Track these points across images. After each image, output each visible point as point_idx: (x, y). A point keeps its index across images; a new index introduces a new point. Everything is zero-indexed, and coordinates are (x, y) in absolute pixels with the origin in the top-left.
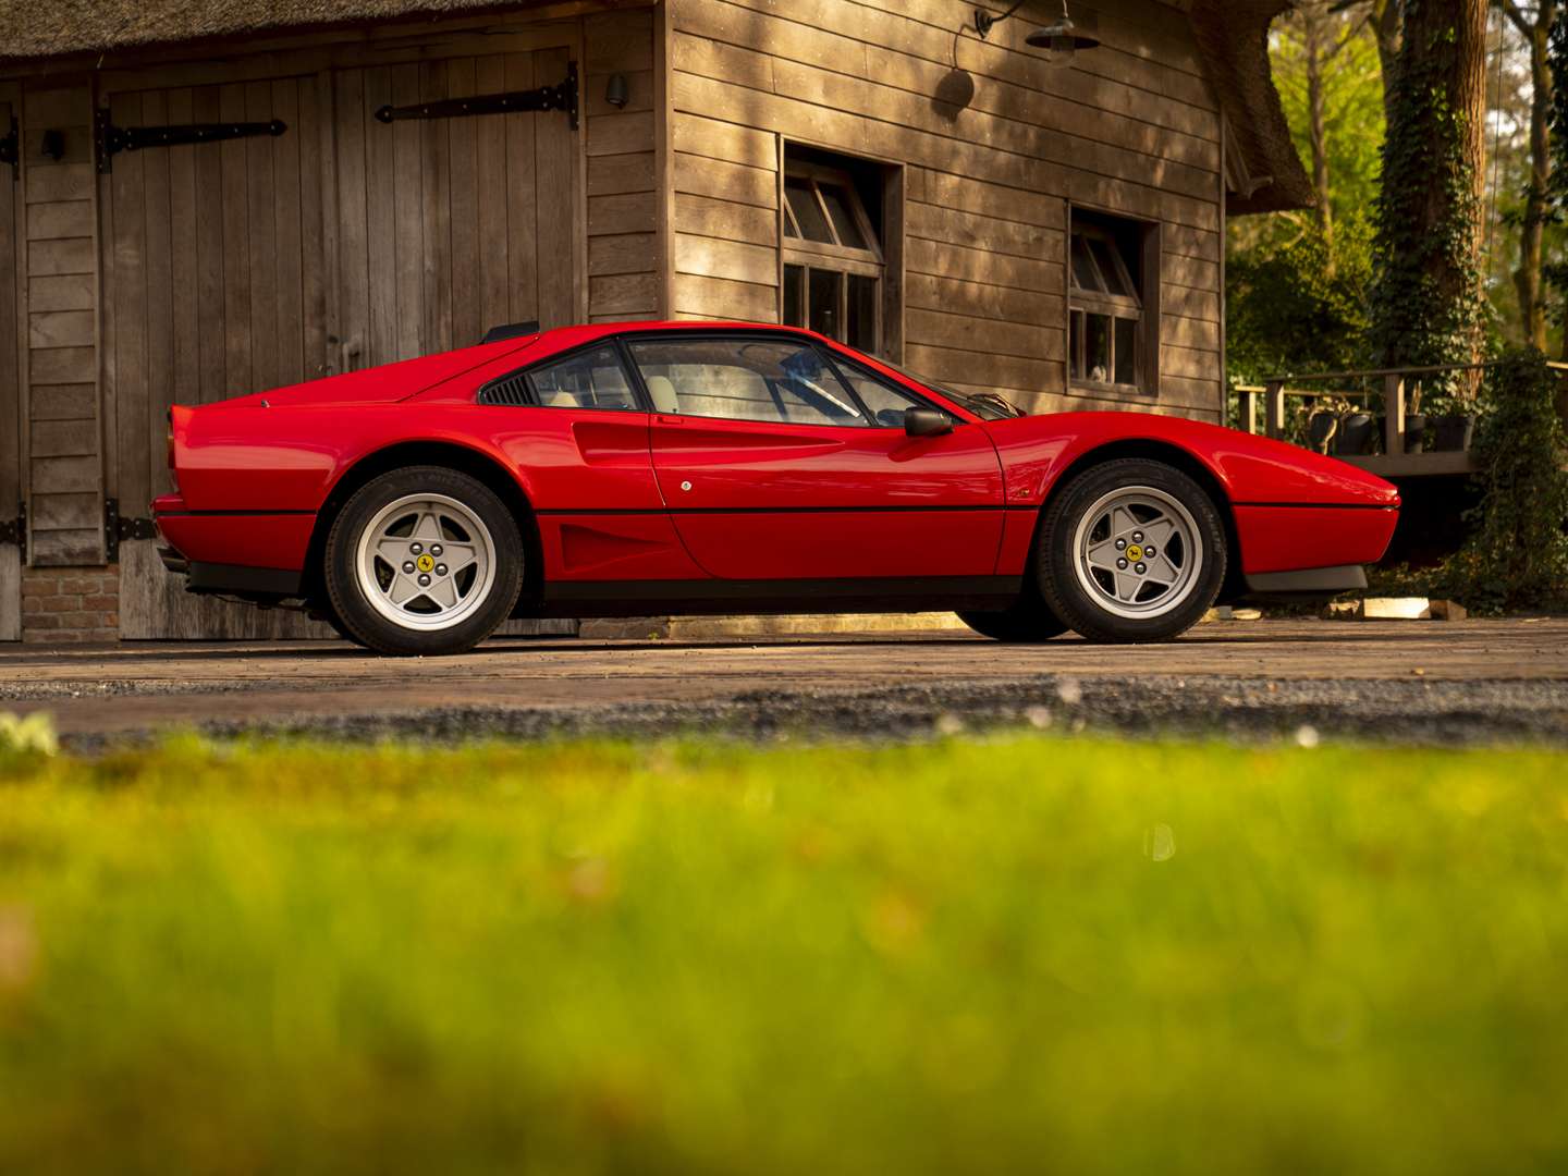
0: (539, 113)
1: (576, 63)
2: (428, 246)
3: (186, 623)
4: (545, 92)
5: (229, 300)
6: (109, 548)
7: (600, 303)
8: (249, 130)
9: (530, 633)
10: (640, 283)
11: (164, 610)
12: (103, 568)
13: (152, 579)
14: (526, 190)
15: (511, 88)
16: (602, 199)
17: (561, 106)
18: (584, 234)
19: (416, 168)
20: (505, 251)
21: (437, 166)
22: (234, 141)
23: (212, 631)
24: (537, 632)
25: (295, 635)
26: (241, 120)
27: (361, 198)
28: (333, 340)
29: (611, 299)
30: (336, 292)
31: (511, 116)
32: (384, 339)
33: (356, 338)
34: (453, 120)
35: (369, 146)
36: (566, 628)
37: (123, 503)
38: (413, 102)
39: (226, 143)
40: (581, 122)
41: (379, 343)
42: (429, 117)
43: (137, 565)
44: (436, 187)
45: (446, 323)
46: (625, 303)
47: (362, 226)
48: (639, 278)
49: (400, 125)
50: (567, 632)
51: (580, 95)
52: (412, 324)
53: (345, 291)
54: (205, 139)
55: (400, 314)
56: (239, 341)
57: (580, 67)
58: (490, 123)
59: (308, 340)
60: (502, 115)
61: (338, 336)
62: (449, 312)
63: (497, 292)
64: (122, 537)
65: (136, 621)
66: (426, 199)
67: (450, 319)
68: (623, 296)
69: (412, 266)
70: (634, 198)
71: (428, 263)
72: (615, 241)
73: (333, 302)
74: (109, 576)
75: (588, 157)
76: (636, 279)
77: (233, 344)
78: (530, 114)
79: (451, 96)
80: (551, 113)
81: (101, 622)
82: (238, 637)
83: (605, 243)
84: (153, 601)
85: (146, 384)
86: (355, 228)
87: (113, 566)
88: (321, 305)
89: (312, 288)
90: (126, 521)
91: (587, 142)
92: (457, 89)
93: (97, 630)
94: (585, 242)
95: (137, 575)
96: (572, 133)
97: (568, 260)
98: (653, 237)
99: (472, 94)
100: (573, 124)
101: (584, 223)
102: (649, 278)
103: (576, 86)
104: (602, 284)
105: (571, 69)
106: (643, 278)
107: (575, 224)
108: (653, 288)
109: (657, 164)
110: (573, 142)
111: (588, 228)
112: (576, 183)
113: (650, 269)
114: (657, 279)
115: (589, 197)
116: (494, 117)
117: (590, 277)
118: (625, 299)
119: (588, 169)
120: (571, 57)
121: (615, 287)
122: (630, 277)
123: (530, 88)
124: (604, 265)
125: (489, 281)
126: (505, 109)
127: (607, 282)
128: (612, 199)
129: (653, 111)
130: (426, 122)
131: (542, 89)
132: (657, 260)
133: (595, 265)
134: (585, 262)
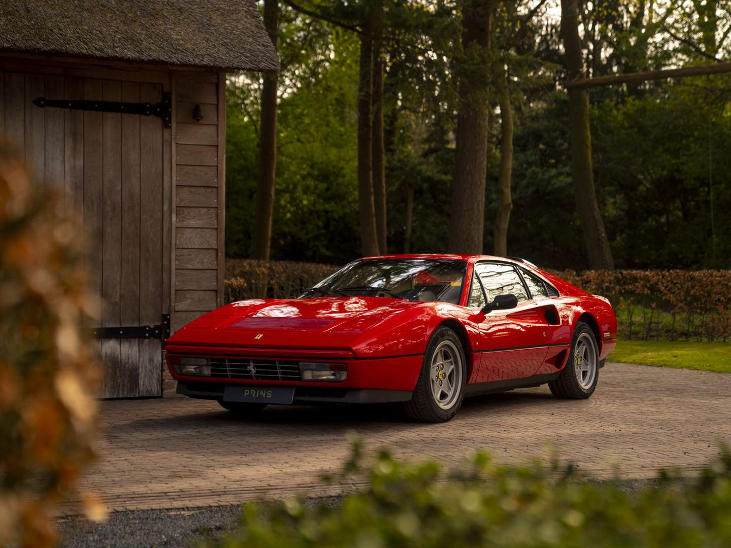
0: (142, 116)
1: (170, 93)
2: (68, 179)
4: (148, 106)
7: (182, 221)
9: (133, 396)
10: (206, 212)
14: (133, 155)
15: (126, 100)
16: (185, 167)
17: (158, 115)
18: (174, 183)
19: (61, 136)
20: (120, 188)
21: (74, 136)
24: (137, 395)
29: (189, 219)
31: (124, 115)
34: (86, 112)
35: (27, 118)
36: (156, 392)
38: (61, 98)
40: (174, 124)
42: (71, 108)
44: (75, 149)
46: (197, 222)
48: (206, 210)
49: (51, 110)
50: (156, 395)
51: (173, 110)
57: (173, 96)
58: (111, 117)
60: (119, 114)
63: (114, 209)
66: (68, 153)
68: (197, 218)
70: (204, 169)
72: (193, 189)
75: (177, 144)
76: (204, 211)
78: (137, 116)
79: (86, 98)
80: (150, 117)
83: (186, 190)
91: (176, 136)
92: (90, 93)
94: (174, 188)
96: (164, 129)
97: (160, 196)
98: (215, 190)
99: (100, 99)
100: (167, 125)
101: (174, 178)
102: (212, 211)
103: (170, 106)
104: (183, 211)
105: (167, 96)
106: (209, 210)
107: (166, 179)
108: (214, 215)
109: (219, 153)
110: (166, 135)
111: (177, 180)
112: (166, 156)
113: (214, 206)
114: (217, 212)
115: (177, 165)
116: (114, 114)
117: (177, 207)
118: (198, 220)
119: (176, 150)
120: (166, 89)
121: (192, 214)
122: (201, 209)
123: (137, 102)
124: (185, 202)
125: (108, 202)
126: (121, 111)
127: (186, 211)
128: (190, 167)
129: (217, 126)
130: (67, 110)
131: (146, 104)
132: (217, 202)
133: (181, 201)
134: (174, 199)
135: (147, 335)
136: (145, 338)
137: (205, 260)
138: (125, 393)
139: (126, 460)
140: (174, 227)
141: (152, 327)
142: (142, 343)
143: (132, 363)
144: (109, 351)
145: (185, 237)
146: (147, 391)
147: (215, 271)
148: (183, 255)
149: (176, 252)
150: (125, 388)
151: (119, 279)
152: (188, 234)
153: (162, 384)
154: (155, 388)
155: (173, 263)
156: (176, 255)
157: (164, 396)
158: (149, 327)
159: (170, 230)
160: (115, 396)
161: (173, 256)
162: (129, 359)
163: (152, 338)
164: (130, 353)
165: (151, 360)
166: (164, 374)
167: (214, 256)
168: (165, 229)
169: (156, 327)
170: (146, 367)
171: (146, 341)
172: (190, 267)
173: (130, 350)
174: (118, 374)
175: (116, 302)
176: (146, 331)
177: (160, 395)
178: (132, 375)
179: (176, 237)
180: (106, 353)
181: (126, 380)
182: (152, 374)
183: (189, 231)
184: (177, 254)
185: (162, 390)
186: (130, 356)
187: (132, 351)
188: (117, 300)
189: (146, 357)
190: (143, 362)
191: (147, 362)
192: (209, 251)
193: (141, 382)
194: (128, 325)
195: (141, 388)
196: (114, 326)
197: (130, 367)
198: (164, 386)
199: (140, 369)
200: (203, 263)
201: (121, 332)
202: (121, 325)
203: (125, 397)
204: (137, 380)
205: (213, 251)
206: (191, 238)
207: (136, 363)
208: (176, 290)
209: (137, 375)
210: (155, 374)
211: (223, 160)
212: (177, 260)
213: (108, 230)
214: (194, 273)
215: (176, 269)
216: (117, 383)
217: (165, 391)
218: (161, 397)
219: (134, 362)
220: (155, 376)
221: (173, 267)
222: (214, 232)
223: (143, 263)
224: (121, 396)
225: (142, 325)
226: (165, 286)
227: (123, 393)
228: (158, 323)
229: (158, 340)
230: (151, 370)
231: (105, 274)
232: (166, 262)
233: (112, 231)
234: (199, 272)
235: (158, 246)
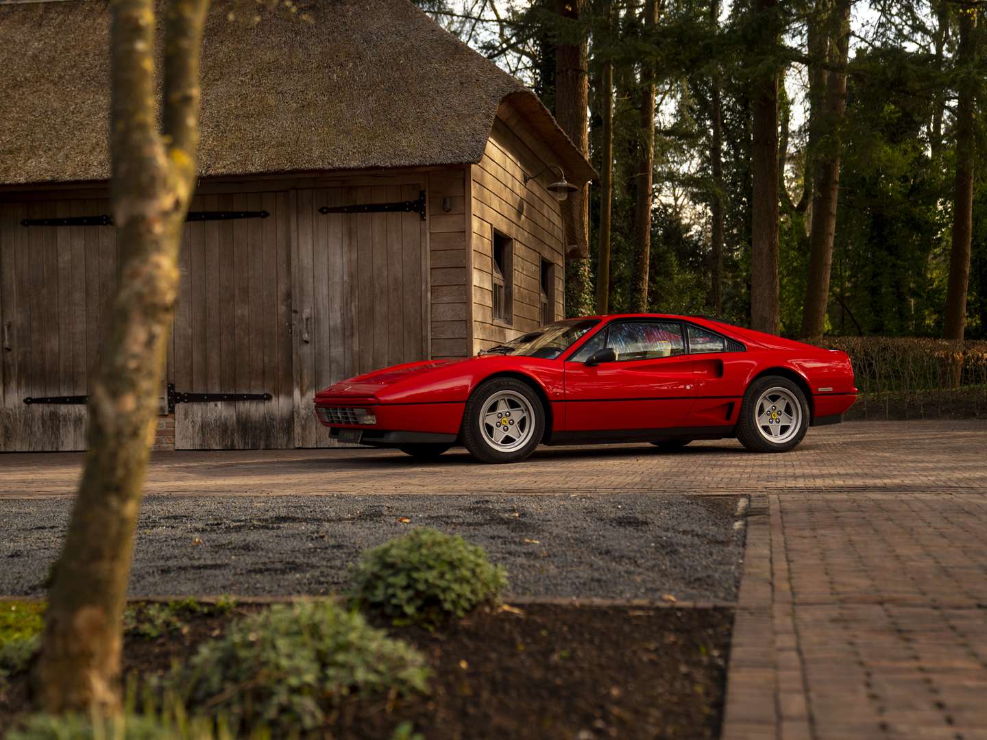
0: (404, 213)
1: (425, 191)
2: (346, 269)
3: (212, 442)
4: (407, 203)
5: (237, 291)
6: (169, 407)
7: (436, 298)
8: (249, 215)
10: (457, 290)
11: (200, 435)
12: (166, 416)
13: (193, 421)
14: (396, 246)
15: (390, 201)
16: (438, 252)
17: (416, 210)
18: (429, 267)
19: (340, 235)
20: (386, 273)
21: (350, 234)
22: (240, 220)
23: (226, 445)
25: (272, 447)
26: (244, 210)
27: (310, 247)
28: (296, 312)
29: (442, 296)
30: (297, 290)
31: (389, 214)
32: (322, 312)
33: (307, 312)
34: (359, 214)
35: (315, 224)
37: (177, 385)
38: (339, 205)
39: (236, 221)
40: (427, 217)
41: (318, 313)
42: (347, 212)
43: (185, 415)
44: (350, 245)
45: (355, 305)
46: (449, 298)
47: (311, 260)
48: (456, 287)
49: (332, 215)
51: (427, 205)
52: (337, 305)
53: (302, 290)
54: (226, 218)
55: (331, 300)
56: (242, 311)
57: (427, 194)
58: (378, 216)
59: (279, 312)
60: (385, 213)
61: (298, 309)
62: (357, 300)
63: (382, 292)
64: (178, 402)
65: (184, 441)
66: (345, 249)
67: (357, 303)
68: (449, 295)
69: (337, 279)
70: (454, 252)
71: (346, 278)
72: (445, 270)
73: (296, 293)
74: (169, 420)
75: (431, 233)
77: (239, 312)
78: (399, 213)
79: (359, 203)
80: (410, 213)
81: (164, 441)
82: (241, 448)
83: (439, 271)
84: (194, 432)
85: (190, 330)
86: (307, 261)
87: (172, 415)
88: (289, 296)
89: (282, 288)
90: (179, 394)
91: (430, 226)
92: (361, 200)
93: (162, 445)
94: (429, 270)
95: (185, 419)
96: (421, 222)
97: (419, 278)
98: (463, 269)
99: (369, 203)
100: (423, 218)
101: (428, 262)
102: (462, 288)
103: (424, 201)
104: (437, 289)
105: (422, 194)
106: (459, 287)
107: (423, 262)
108: (464, 292)
109: (466, 237)
110: (423, 226)
111: (431, 264)
112: (423, 244)
113: (462, 283)
114: (465, 288)
115: (431, 251)
116: (381, 214)
117: (432, 286)
119: (430, 238)
120: (422, 189)
121: (444, 291)
122: (453, 287)
123: (400, 201)
124: (440, 281)
125: (377, 286)
126: (387, 211)
127: (439, 289)
128: (443, 252)
129: (465, 214)
130: (344, 214)
132: (466, 280)
133: (435, 281)
134: (429, 279)
137: (457, 331)
140: (429, 304)
145: (438, 311)
147: (466, 340)
148: (438, 327)
151: (387, 349)
152: (441, 308)
155: (429, 334)
156: (431, 328)
159: (427, 306)
161: (429, 328)
167: (464, 327)
168: (424, 305)
172: (444, 337)
179: (431, 311)
183: (441, 305)
184: (432, 326)
192: (461, 322)
200: (454, 333)
206: (444, 312)
212: (432, 331)
213: (377, 308)
214: (446, 342)
215: (431, 339)
221: (429, 338)
222: (464, 306)
223: (406, 335)
226: (424, 353)
231: (376, 345)
232: (424, 334)
233: (380, 309)
234: (451, 341)
235: (418, 321)
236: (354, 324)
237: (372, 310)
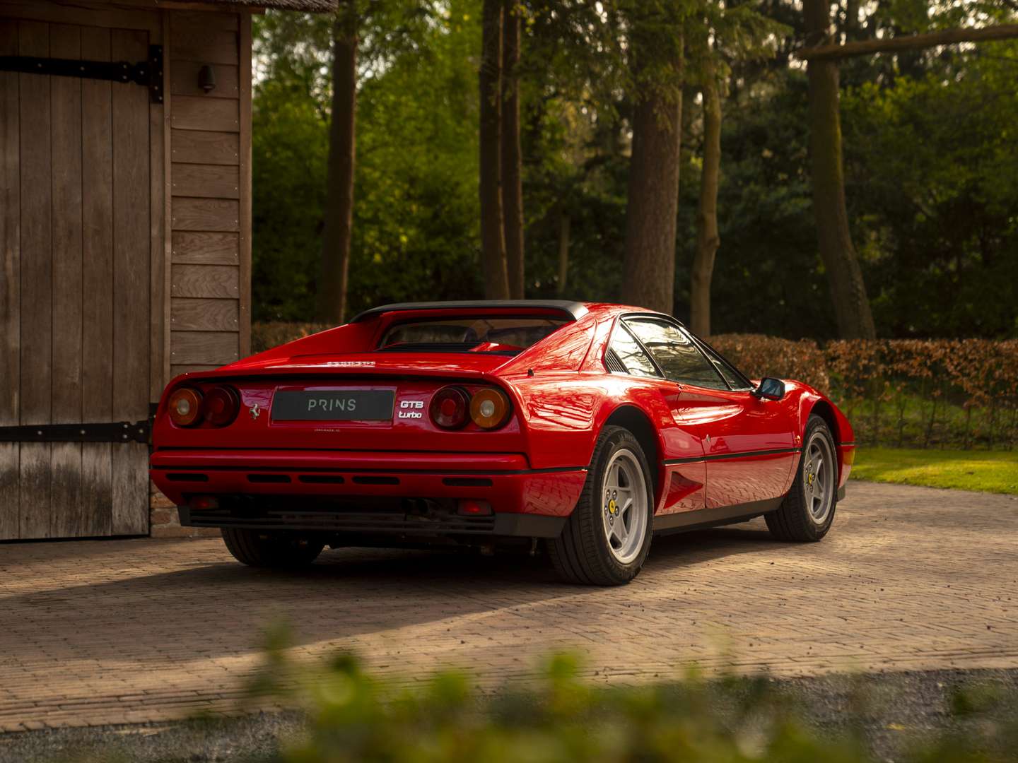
0: (116, 84)
1: (161, 47)
4: (125, 66)
7: (182, 254)
9: (102, 534)
10: (221, 240)
14: (100, 147)
15: (89, 57)
16: (185, 166)
17: (141, 81)
18: (168, 193)
20: (79, 199)
24: (109, 534)
29: (193, 251)
31: (85, 80)
34: (24, 76)
36: (140, 527)
40: (167, 98)
45: (14, 258)
46: (207, 255)
48: (220, 236)
50: (140, 532)
51: (166, 75)
57: (165, 52)
58: (63, 86)
60: (77, 80)
62: (17, 248)
63: (70, 234)
67: (17, 254)
68: (205, 249)
70: (216, 169)
72: (197, 203)
75: (172, 129)
76: (217, 237)
78: (107, 83)
79: (22, 53)
80: (129, 85)
83: (187, 203)
91: (171, 116)
94: (168, 200)
96: (152, 106)
97: (145, 213)
98: (234, 203)
99: (45, 55)
100: (156, 98)
101: (168, 185)
102: (230, 238)
103: (160, 66)
104: (183, 237)
105: (155, 51)
106: (225, 237)
107: (156, 184)
108: (234, 246)
109: (241, 144)
110: (155, 115)
111: (173, 188)
112: (156, 149)
113: (234, 230)
114: (239, 239)
115: (172, 163)
116: (70, 79)
117: (173, 231)
118: (207, 252)
119: (172, 140)
120: (154, 41)
121: (197, 242)
122: (212, 234)
123: (107, 60)
124: (188, 222)
125: (61, 223)
126: (81, 75)
127: (188, 237)
128: (195, 167)
129: (238, 100)
131: (122, 63)
132: (239, 223)
133: (180, 221)
134: (168, 217)
135: (125, 436)
136: (122, 441)
137: (220, 318)
138: (90, 529)
139: (65, 639)
140: (168, 264)
141: (133, 423)
142: (118, 450)
143: (102, 480)
144: (63, 463)
145: (186, 279)
146: (126, 526)
147: (236, 335)
148: (184, 309)
149: (172, 303)
150: (90, 522)
151: (78, 347)
152: (191, 275)
153: (150, 515)
154: (139, 523)
155: (167, 321)
156: (172, 309)
157: (153, 535)
158: (128, 423)
159: (162, 268)
160: (73, 535)
161: (167, 310)
162: (95, 474)
163: (134, 441)
164: (97, 465)
165: (132, 477)
166: (154, 499)
167: (234, 310)
168: (155, 266)
169: (140, 424)
170: (123, 487)
171: (124, 446)
172: (194, 327)
173: (98, 460)
174: (78, 498)
175: (75, 384)
176: (124, 431)
177: (147, 532)
178: (102, 501)
179: (172, 279)
180: (59, 465)
181: (92, 508)
182: (134, 498)
183: (193, 269)
184: (175, 306)
185: (150, 524)
186: (98, 471)
187: (101, 462)
188: (77, 380)
189: (125, 473)
190: (119, 479)
191: (125, 481)
192: (227, 302)
193: (115, 512)
194: (94, 421)
195: (116, 521)
196: (72, 422)
197: (98, 488)
198: (152, 519)
199: (115, 491)
200: (216, 321)
201: (83, 432)
202: (82, 419)
203: (89, 535)
204: (109, 508)
205: (231, 302)
206: (197, 280)
207: (108, 482)
208: (172, 365)
209: (110, 501)
210: (138, 499)
211: (247, 156)
212: (173, 316)
213: (61, 266)
214: (201, 337)
215: (172, 331)
216: (76, 513)
217: (154, 526)
218: (149, 536)
219: (105, 481)
220: (139, 503)
221: (168, 328)
222: (234, 272)
223: (118, 321)
224: (83, 534)
225: (117, 420)
226: (155, 358)
227: (86, 529)
228: (144, 418)
229: (143, 445)
230: (131, 493)
231: (58, 338)
232: (155, 320)
233: (67, 268)
234: (209, 336)
235: (144, 295)
236: (12, 295)
237: (49, 269)
